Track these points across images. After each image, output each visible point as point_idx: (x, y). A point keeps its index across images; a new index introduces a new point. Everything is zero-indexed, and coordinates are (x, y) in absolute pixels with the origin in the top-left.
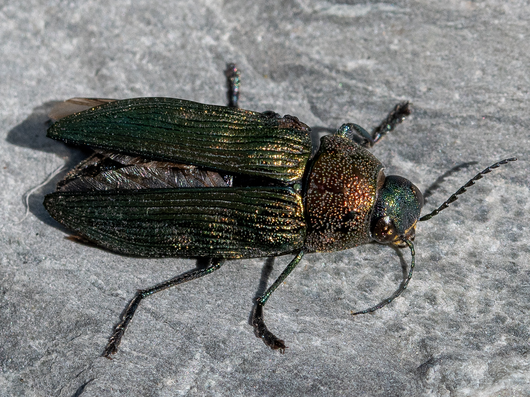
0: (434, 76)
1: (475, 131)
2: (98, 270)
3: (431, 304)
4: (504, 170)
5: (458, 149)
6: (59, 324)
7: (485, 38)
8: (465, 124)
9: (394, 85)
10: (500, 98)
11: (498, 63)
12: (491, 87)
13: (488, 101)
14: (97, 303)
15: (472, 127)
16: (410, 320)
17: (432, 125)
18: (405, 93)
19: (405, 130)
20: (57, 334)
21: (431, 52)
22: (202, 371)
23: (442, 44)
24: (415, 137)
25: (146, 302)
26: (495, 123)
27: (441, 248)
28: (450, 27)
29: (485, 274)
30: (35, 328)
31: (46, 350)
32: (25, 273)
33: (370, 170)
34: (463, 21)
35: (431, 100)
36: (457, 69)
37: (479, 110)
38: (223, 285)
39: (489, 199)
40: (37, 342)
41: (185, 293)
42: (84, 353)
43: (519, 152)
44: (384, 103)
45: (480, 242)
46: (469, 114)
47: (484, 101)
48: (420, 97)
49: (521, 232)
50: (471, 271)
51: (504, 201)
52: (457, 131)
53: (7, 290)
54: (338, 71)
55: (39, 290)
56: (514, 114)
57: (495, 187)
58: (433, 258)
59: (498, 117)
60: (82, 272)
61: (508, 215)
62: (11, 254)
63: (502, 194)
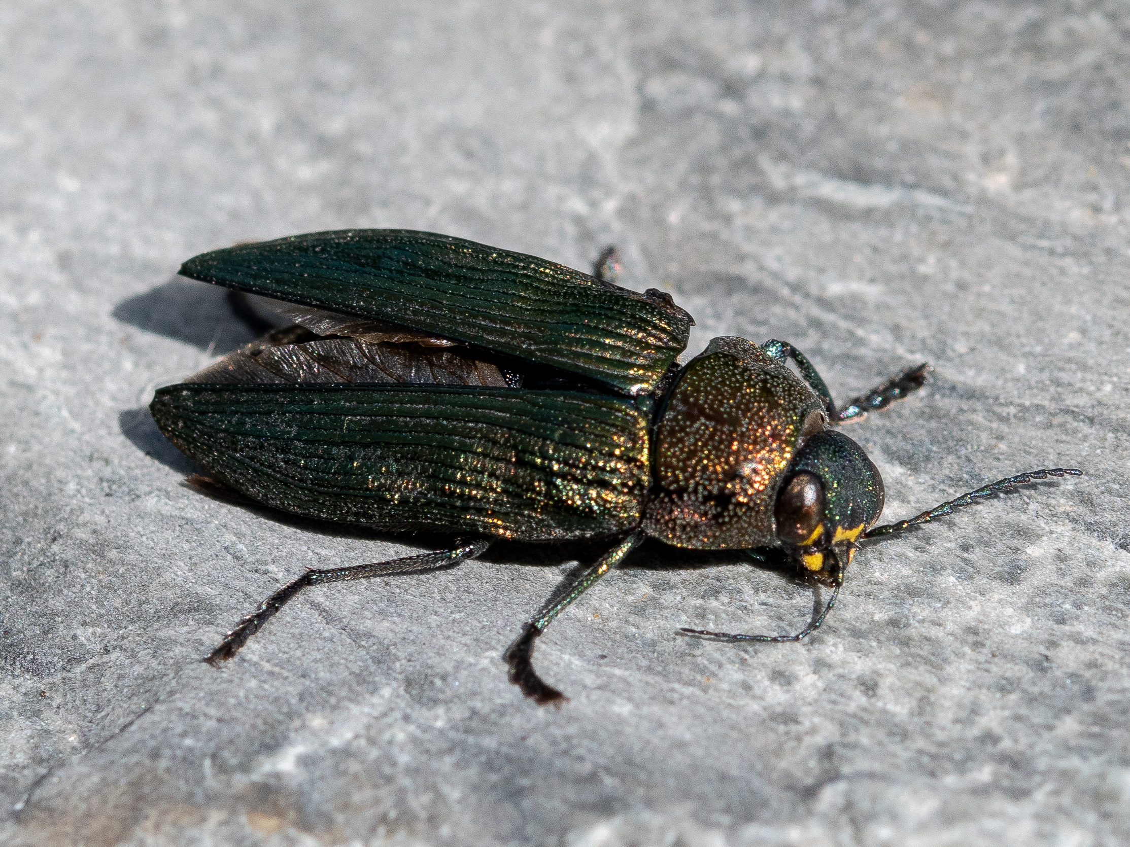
0: (987, 328)
1: (1039, 433)
2: (244, 528)
3: (866, 695)
4: (1075, 508)
5: (998, 459)
6: (140, 605)
7: (1101, 277)
8: (1024, 419)
9: (908, 334)
10: (1102, 383)
11: (1115, 323)
12: (1091, 362)
13: (1078, 385)
14: (223, 579)
15: (1037, 426)
16: (816, 712)
17: (961, 410)
18: (924, 347)
19: (906, 412)
20: (132, 621)
21: (994, 287)
22: (385, 715)
23: (1018, 275)
24: (923, 427)
25: (317, 593)
26: (1081, 424)
27: (915, 609)
28: (1042, 249)
29: (987, 666)
30: (94, 607)
31: (103, 645)
32: (103, 512)
33: (795, 399)
34: (1068, 242)
35: (970, 367)
36: (1034, 322)
37: (1057, 398)
38: (474, 594)
39: (1033, 551)
40: (91, 630)
41: (398, 591)
42: (171, 654)
43: (1114, 481)
44: (880, 361)
45: (993, 614)
46: (1036, 402)
47: (1070, 384)
48: (950, 360)
49: (1079, 612)
50: (960, 655)
51: (1061, 557)
52: (1005, 429)
53: (60, 536)
54: (807, 296)
55: (120, 542)
56: (1122, 415)
57: (1051, 532)
58: (893, 623)
59: (1091, 415)
60: (213, 525)
61: (1062, 583)
62: (88, 478)
63: (1061, 546)
